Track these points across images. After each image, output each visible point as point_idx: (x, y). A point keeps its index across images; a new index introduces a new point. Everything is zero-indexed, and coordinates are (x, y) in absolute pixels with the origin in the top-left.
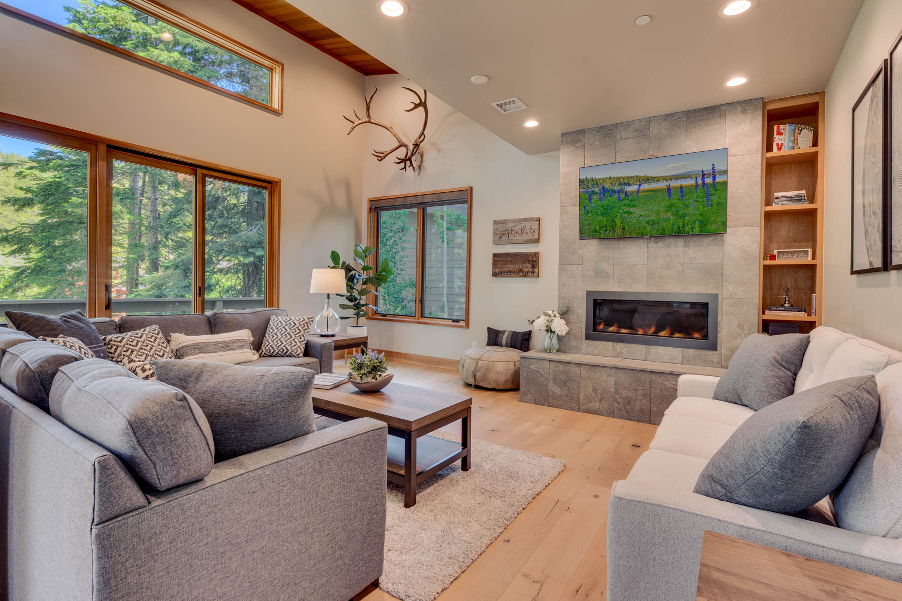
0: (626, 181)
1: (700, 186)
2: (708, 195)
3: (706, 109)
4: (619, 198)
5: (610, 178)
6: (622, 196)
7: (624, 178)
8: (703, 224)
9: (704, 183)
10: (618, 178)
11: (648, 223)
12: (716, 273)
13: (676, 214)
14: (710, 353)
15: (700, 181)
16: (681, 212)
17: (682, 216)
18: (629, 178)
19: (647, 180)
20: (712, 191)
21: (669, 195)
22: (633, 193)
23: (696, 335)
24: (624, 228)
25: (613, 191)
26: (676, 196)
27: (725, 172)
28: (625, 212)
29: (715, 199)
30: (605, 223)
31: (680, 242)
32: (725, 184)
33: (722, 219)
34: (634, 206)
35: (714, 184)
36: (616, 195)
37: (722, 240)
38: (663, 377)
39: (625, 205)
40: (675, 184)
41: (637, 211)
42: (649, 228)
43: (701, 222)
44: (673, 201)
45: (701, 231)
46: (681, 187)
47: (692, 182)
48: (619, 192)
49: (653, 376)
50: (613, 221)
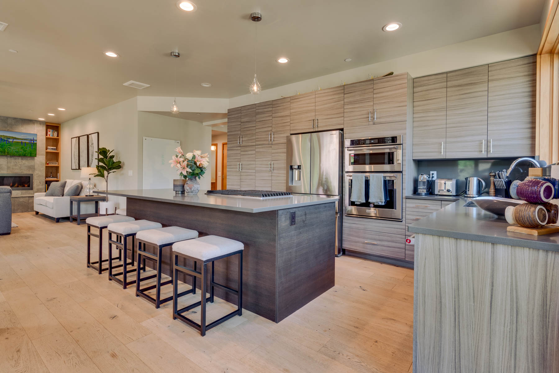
0: (9, 137)
1: (30, 143)
2: (32, 146)
4: (7, 143)
5: (4, 136)
6: (8, 142)
7: (8, 136)
8: (31, 154)
9: (31, 142)
10: (6, 136)
11: (16, 152)
12: (32, 168)
13: (24, 150)
14: (31, 191)
15: (30, 142)
16: (25, 150)
17: (25, 151)
18: (10, 137)
19: (16, 138)
20: (33, 145)
21: (22, 144)
22: (11, 142)
23: (26, 186)
24: (8, 153)
25: (5, 140)
26: (24, 145)
27: (36, 140)
28: (9, 148)
29: (34, 147)
30: (2, 150)
31: (20, 158)
32: (36, 143)
33: (35, 153)
34: (11, 146)
35: (34, 143)
36: (5, 142)
37: (34, 159)
39: (8, 145)
40: (23, 141)
41: (12, 148)
42: (16, 153)
43: (30, 153)
44: (23, 146)
45: (30, 156)
46: (25, 143)
47: (28, 142)
48: (7, 141)
50: (4, 150)
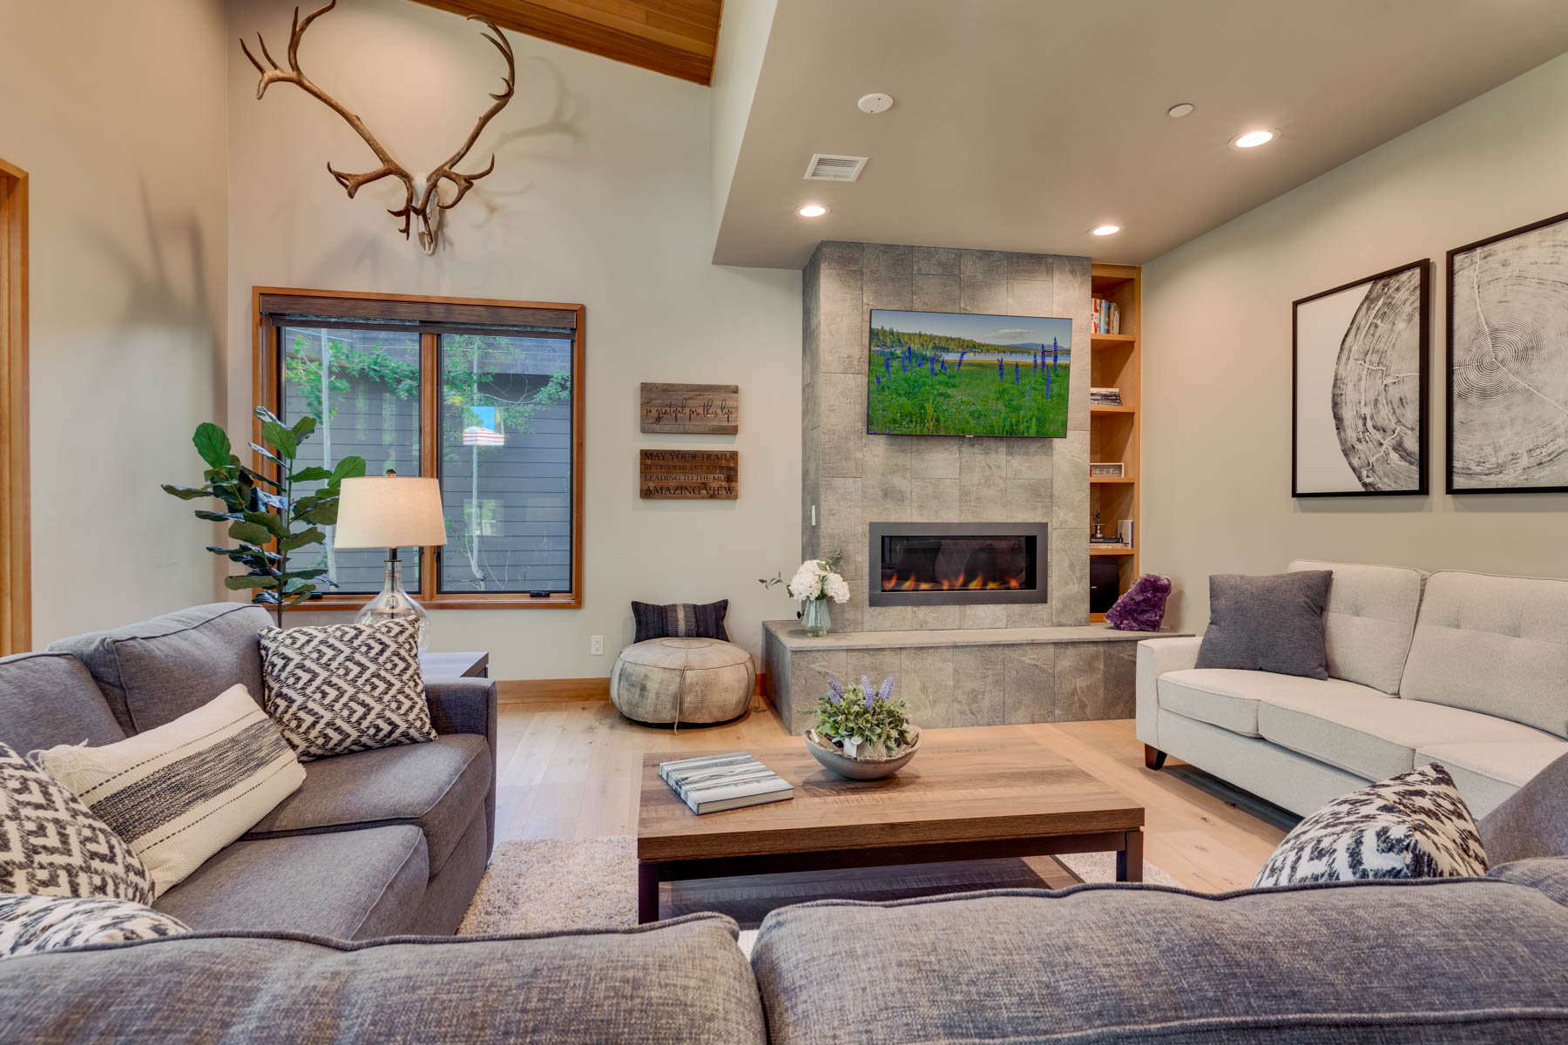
0: (943, 344)
1: (1039, 367)
2: (1048, 381)
3: (1032, 256)
4: (933, 370)
5: (920, 335)
6: (937, 367)
7: (940, 338)
8: (1041, 421)
9: (1043, 363)
10: (932, 338)
11: (972, 414)
12: (1042, 493)
13: (1009, 405)
14: (1039, 607)
15: (1039, 361)
16: (1015, 403)
17: (1017, 409)
18: (948, 339)
19: (973, 347)
20: (1053, 377)
21: (1001, 375)
22: (953, 364)
24: (938, 421)
25: (924, 358)
26: (1009, 377)
27: (1068, 352)
28: (941, 395)
29: (1055, 387)
30: (910, 409)
31: (1002, 448)
32: (1067, 368)
33: (1062, 418)
34: (954, 386)
35: (1055, 366)
36: (928, 365)
37: (1051, 447)
38: (1020, 651)
39: (941, 383)
40: (1009, 359)
41: (958, 395)
42: (973, 422)
43: (1038, 419)
44: (1006, 385)
45: (1038, 432)
46: (1017, 366)
47: (1029, 360)
48: (933, 360)
49: (1007, 651)
50: (922, 407)
